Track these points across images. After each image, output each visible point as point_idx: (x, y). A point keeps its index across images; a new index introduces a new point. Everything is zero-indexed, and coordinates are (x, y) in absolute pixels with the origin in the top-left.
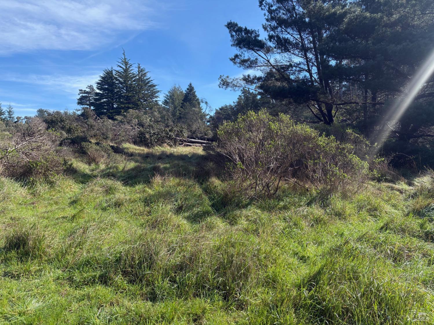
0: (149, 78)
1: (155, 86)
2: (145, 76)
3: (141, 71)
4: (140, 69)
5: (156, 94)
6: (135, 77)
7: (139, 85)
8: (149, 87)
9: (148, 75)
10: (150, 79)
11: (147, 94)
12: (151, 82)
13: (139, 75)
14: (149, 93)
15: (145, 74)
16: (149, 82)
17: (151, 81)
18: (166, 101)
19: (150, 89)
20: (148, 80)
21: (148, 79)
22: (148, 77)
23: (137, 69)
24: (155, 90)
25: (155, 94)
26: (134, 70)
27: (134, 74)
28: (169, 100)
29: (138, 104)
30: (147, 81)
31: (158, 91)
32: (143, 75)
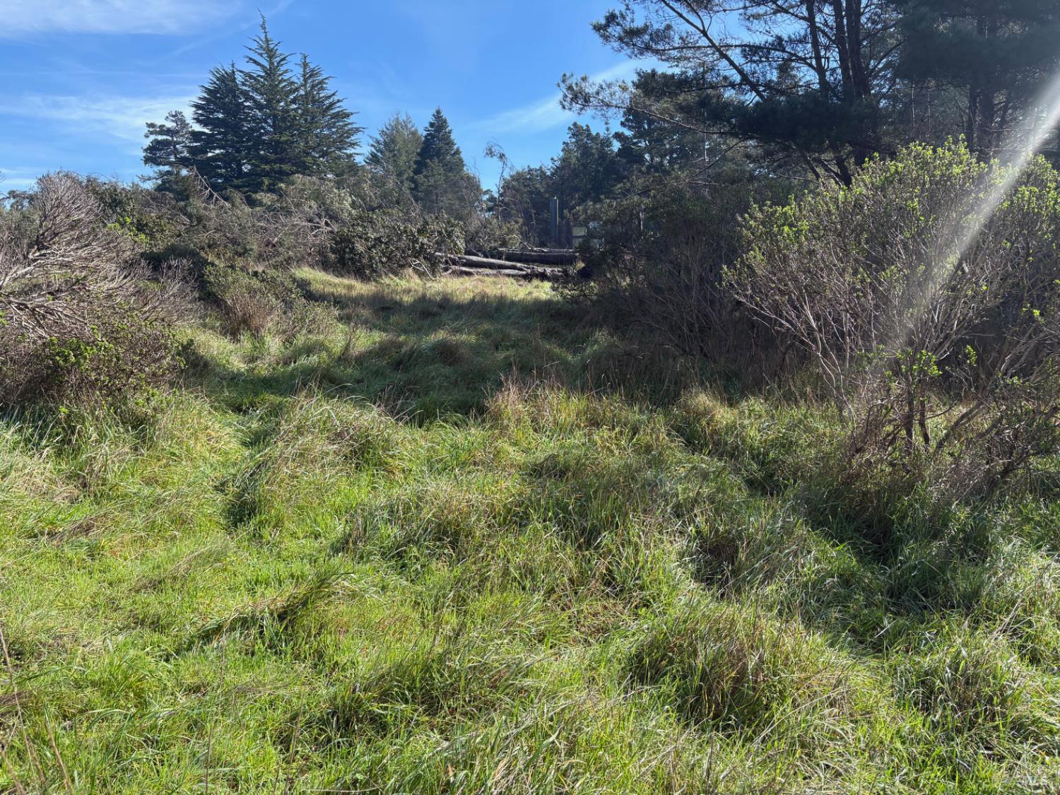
0: (334, 94)
1: (348, 115)
2: (322, 89)
3: (311, 76)
4: (308, 70)
5: (352, 138)
6: (297, 89)
7: (306, 112)
8: (331, 118)
9: (330, 87)
10: (336, 98)
11: (328, 137)
12: (338, 105)
13: (305, 86)
14: (333, 133)
15: (321, 82)
16: (331, 105)
17: (339, 101)
18: (374, 155)
19: (335, 123)
20: (331, 100)
21: (329, 97)
22: (330, 93)
23: (301, 70)
24: (350, 126)
25: (348, 137)
26: (292, 72)
27: (293, 83)
28: (382, 152)
29: (304, 162)
30: (327, 102)
31: (357, 130)
32: (317, 85)
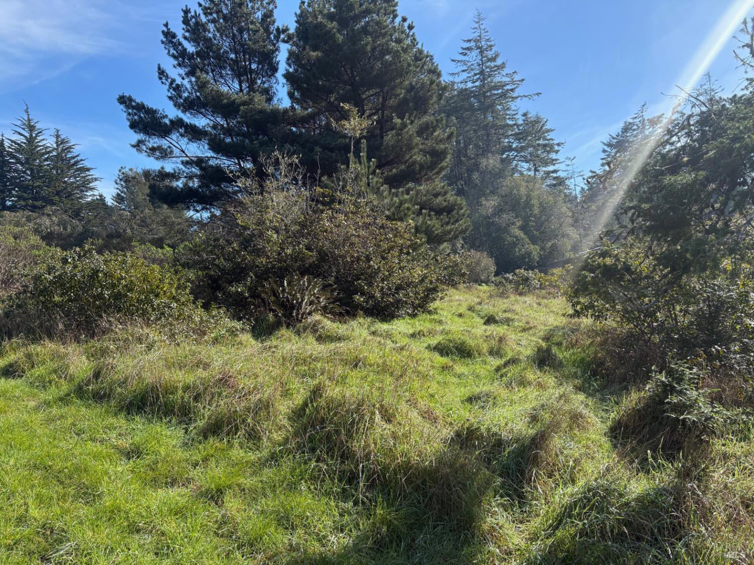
0: (77, 156)
1: (88, 170)
2: (69, 152)
3: (62, 143)
4: (59, 139)
5: (91, 185)
6: (49, 152)
7: (55, 167)
8: (76, 171)
9: (76, 151)
10: (79, 158)
11: (72, 183)
12: (82, 162)
13: (57, 149)
14: (77, 181)
15: (70, 147)
16: (76, 163)
17: (82, 160)
18: (118, 195)
19: (79, 174)
20: (76, 159)
21: (74, 158)
22: (75, 155)
23: (55, 140)
24: (90, 177)
25: (88, 184)
26: (48, 141)
27: (47, 147)
28: (125, 193)
29: (52, 200)
30: (72, 161)
31: (96, 179)
32: (66, 149)
